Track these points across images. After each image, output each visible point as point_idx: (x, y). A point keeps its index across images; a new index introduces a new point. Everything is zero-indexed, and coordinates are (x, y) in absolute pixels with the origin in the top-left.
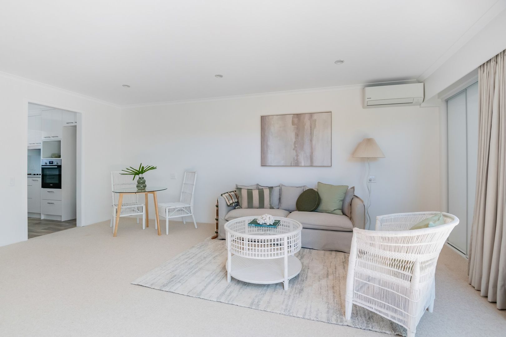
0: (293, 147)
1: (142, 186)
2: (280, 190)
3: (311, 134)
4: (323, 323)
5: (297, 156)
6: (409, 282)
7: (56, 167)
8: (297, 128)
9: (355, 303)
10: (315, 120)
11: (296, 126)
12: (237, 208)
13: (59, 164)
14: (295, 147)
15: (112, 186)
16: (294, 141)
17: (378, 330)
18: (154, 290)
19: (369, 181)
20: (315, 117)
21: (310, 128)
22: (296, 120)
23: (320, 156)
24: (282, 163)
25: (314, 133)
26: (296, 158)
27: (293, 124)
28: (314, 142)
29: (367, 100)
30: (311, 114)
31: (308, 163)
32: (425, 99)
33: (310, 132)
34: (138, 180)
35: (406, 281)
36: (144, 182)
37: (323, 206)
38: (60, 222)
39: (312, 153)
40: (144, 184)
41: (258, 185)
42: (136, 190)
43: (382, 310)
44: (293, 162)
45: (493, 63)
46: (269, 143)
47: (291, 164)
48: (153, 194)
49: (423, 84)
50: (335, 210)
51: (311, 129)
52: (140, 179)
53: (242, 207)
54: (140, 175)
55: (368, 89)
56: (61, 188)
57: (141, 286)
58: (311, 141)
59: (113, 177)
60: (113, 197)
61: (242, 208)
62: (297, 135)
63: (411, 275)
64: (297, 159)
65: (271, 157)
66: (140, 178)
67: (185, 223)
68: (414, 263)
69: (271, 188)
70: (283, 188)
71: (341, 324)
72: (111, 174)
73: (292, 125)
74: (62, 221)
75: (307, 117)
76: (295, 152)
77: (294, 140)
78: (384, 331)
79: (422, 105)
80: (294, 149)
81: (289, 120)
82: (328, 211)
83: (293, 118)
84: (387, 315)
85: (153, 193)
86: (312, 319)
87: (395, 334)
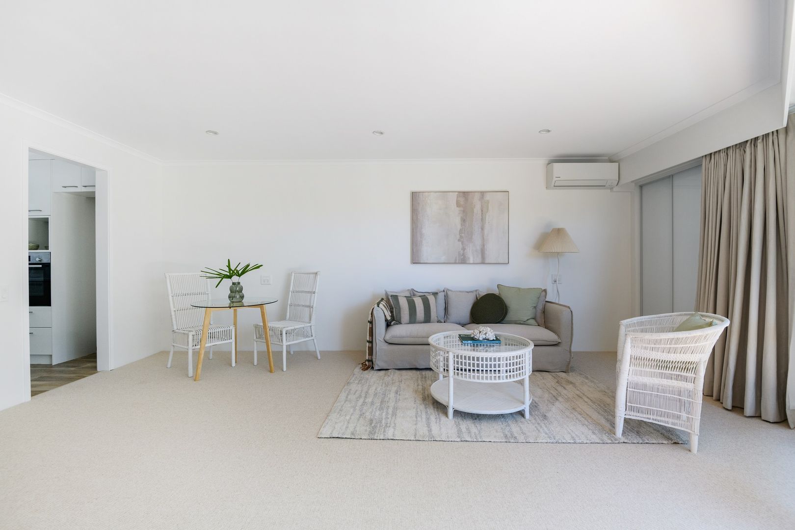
0: (458, 236)
1: (238, 297)
2: (446, 297)
3: (483, 220)
4: (599, 444)
5: (464, 249)
6: (692, 383)
7: (41, 266)
8: (464, 211)
9: (627, 417)
10: (488, 202)
11: (462, 209)
12: (394, 324)
13: (45, 261)
14: (461, 237)
15: (171, 298)
16: (459, 229)
17: (654, 442)
18: (361, 440)
19: (553, 282)
20: (488, 197)
21: (480, 211)
22: (462, 200)
23: (493, 250)
24: (443, 259)
25: (485, 218)
26: (462, 252)
27: (458, 205)
28: (486, 231)
29: (555, 179)
30: (483, 193)
31: (479, 260)
32: (619, 183)
33: (481, 217)
34: (231, 287)
35: (690, 383)
36: (241, 290)
37: (511, 316)
38: (51, 366)
39: (484, 246)
40: (240, 294)
41: (413, 290)
42: (227, 302)
43: (662, 419)
44: (458, 258)
45: (723, 155)
46: (424, 231)
47: (456, 260)
48: (260, 309)
49: (618, 164)
50: (528, 320)
51: (482, 214)
52: (234, 286)
53: (402, 322)
54: (235, 279)
55: (556, 165)
56: (50, 305)
57: (338, 439)
58: (482, 229)
59: (170, 282)
60: (173, 317)
61: (401, 324)
62: (463, 221)
63: (694, 376)
64: (463, 255)
65: (427, 251)
66: (234, 284)
67: (292, 353)
68: (697, 364)
69: (435, 294)
70: (449, 293)
71: (617, 442)
72: (166, 278)
73: (457, 207)
74: (53, 364)
75: (477, 196)
76: (461, 244)
77: (459, 227)
78: (661, 442)
79: (614, 189)
80: (459, 240)
81: (453, 198)
82: (518, 322)
83: (457, 197)
84: (668, 423)
85: (260, 307)
86: (585, 442)
87: (672, 442)
